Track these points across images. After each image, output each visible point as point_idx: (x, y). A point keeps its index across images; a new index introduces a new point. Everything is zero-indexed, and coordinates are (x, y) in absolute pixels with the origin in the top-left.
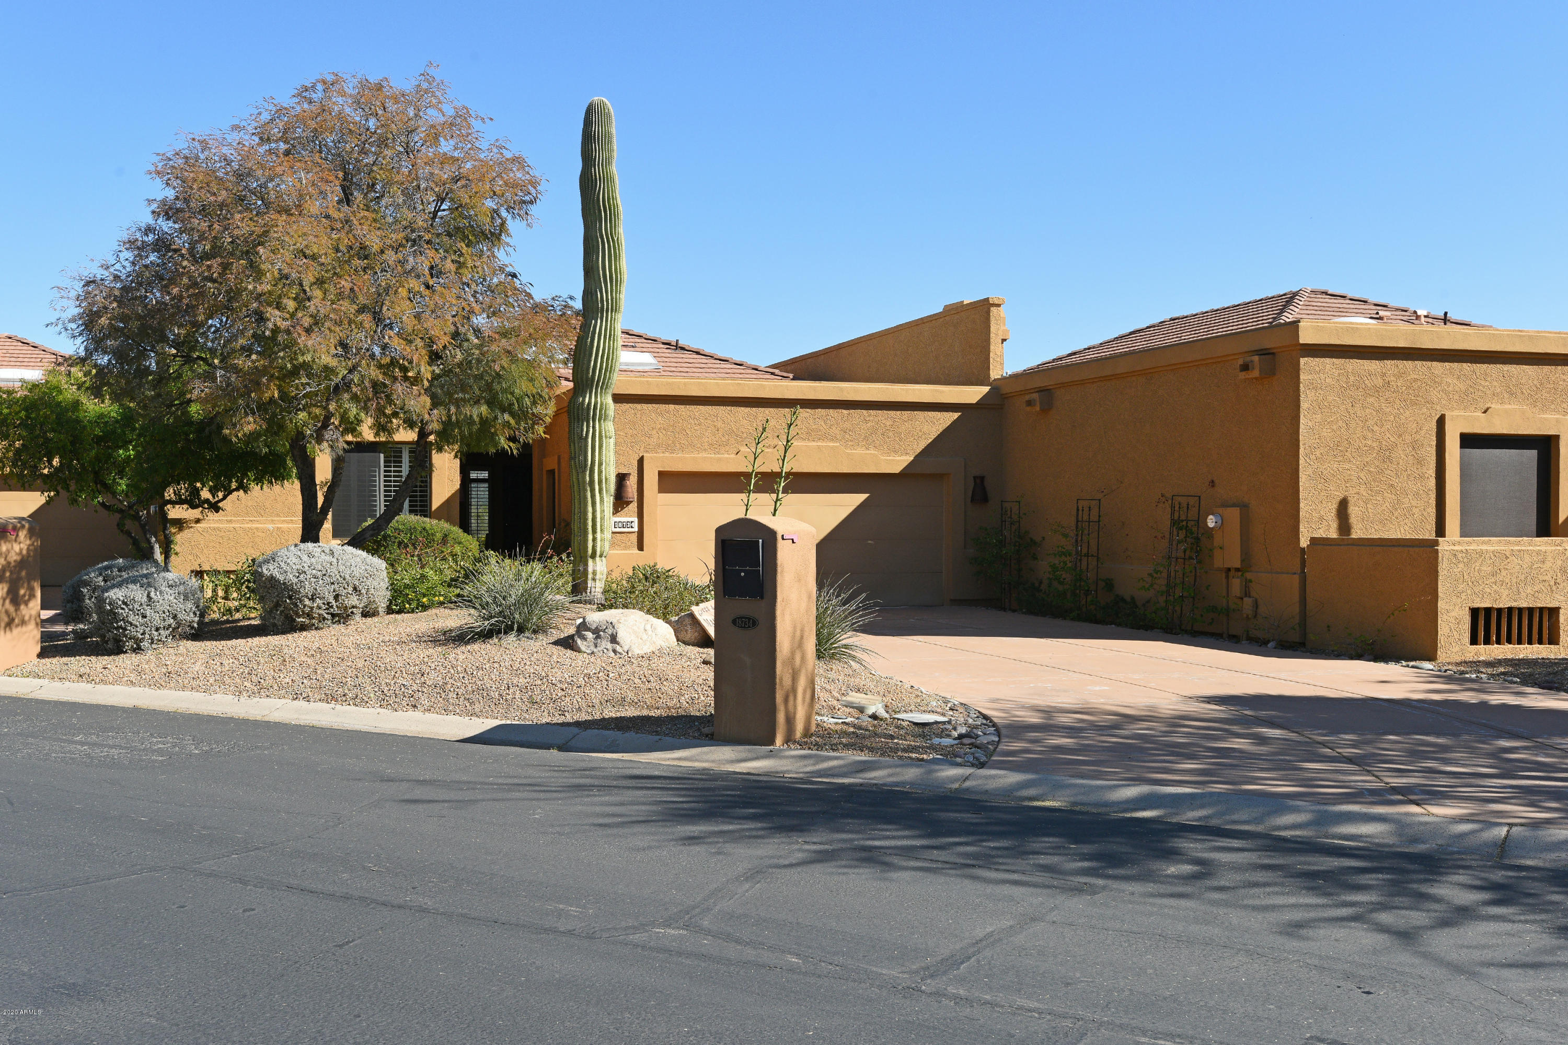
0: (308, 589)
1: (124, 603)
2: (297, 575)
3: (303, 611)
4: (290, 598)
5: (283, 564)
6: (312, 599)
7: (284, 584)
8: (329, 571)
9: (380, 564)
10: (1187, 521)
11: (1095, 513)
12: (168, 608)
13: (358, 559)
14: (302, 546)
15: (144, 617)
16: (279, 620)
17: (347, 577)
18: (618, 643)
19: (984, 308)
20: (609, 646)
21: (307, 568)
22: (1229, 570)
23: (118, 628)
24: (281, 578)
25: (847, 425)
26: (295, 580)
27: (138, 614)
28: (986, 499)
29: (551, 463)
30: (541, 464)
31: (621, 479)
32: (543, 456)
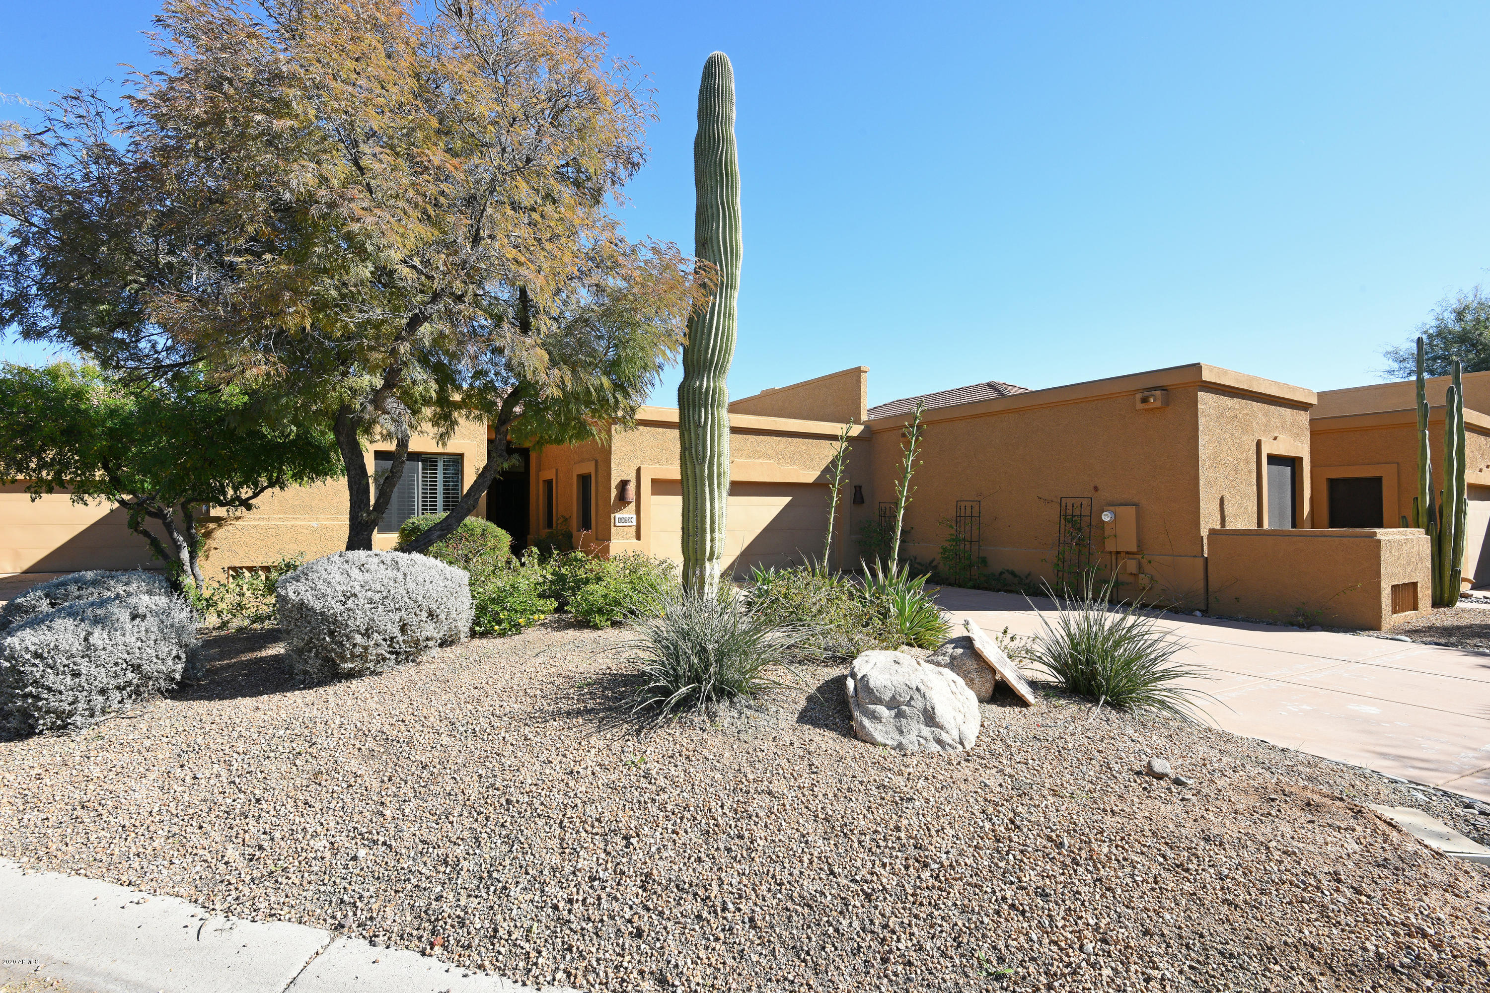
0: (360, 620)
1: (36, 655)
2: (343, 599)
3: (352, 653)
4: (331, 633)
5: (320, 585)
6: (367, 634)
7: (322, 614)
8: (392, 592)
9: (461, 575)
10: (1073, 516)
11: (976, 509)
12: (125, 656)
13: (433, 572)
14: (350, 554)
15: (76, 674)
16: (313, 665)
17: (420, 598)
18: (941, 727)
19: (856, 374)
20: (926, 731)
21: (358, 588)
22: (1118, 553)
23: (25, 696)
24: (318, 606)
25: (779, 448)
26: (338, 608)
27: (64, 673)
28: (862, 502)
29: (549, 474)
30: (538, 475)
31: (624, 484)
32: (539, 470)
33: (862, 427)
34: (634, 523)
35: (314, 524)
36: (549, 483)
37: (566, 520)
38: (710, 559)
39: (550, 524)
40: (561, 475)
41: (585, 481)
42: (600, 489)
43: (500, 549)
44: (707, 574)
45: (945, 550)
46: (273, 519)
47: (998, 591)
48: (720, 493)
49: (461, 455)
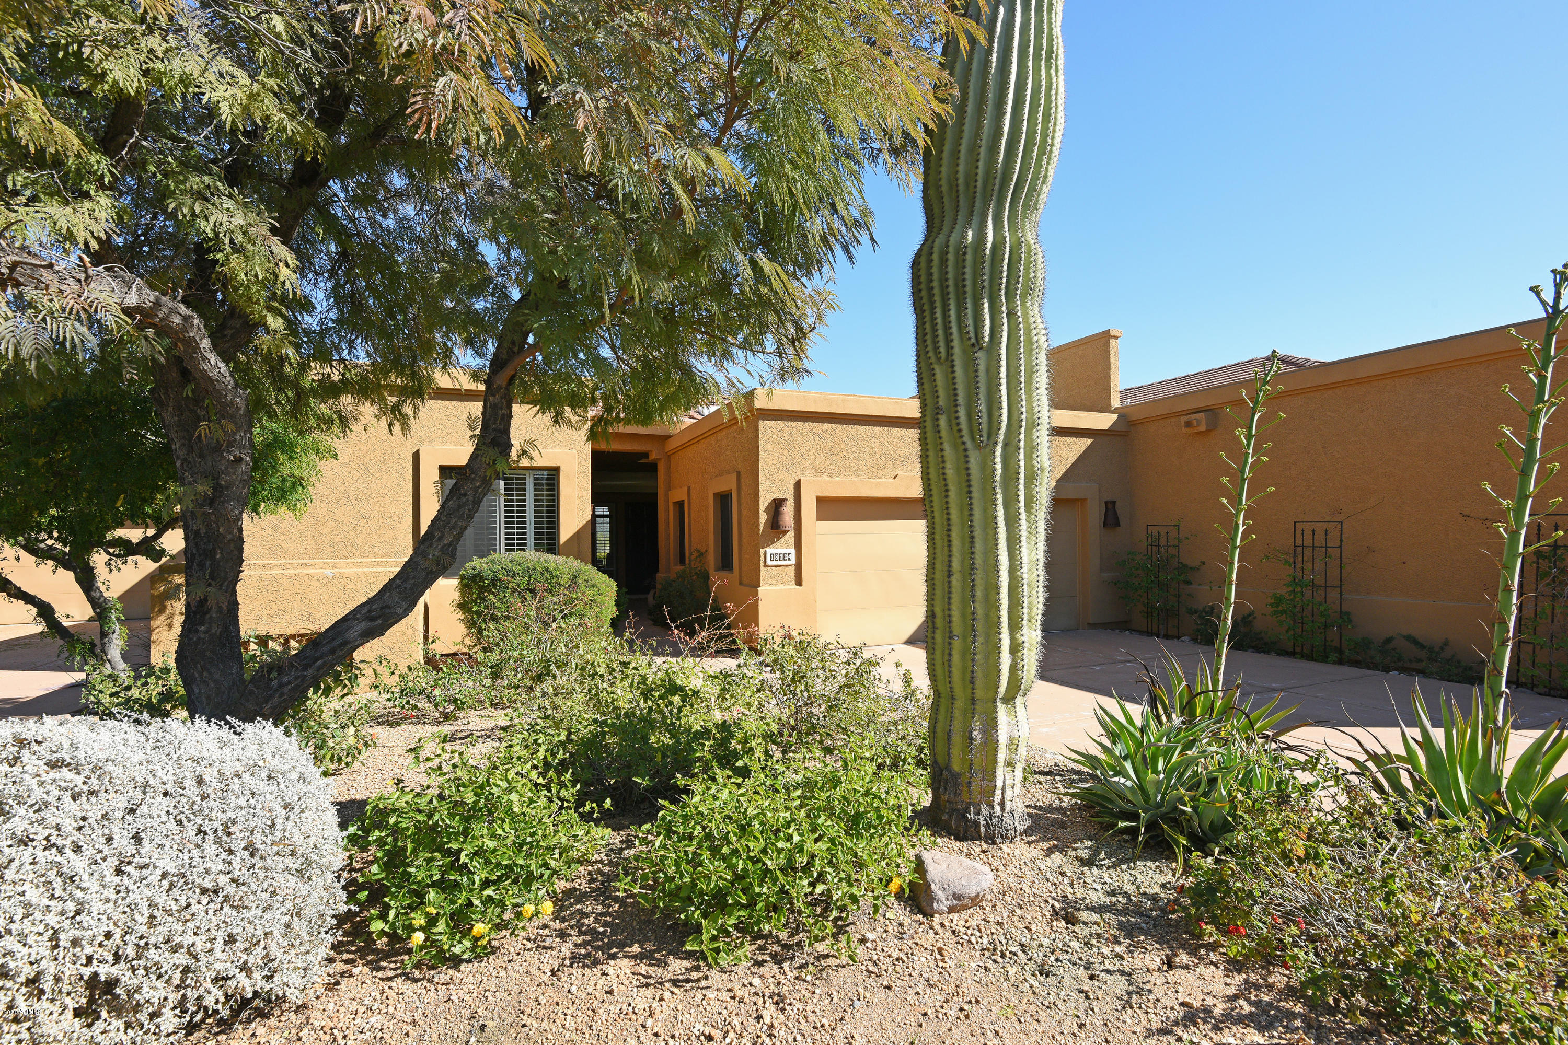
19: (1104, 339)
28: (1118, 524)
29: (679, 494)
30: (667, 496)
31: (777, 504)
32: (669, 488)
33: (1115, 417)
34: (793, 562)
35: (328, 572)
36: (680, 504)
37: (701, 555)
38: (1009, 699)
39: (682, 561)
40: (693, 494)
41: (724, 500)
42: (745, 512)
43: (600, 605)
44: (1003, 739)
45: (1278, 601)
46: (269, 566)
47: (1386, 669)
48: (1032, 524)
49: (557, 470)
